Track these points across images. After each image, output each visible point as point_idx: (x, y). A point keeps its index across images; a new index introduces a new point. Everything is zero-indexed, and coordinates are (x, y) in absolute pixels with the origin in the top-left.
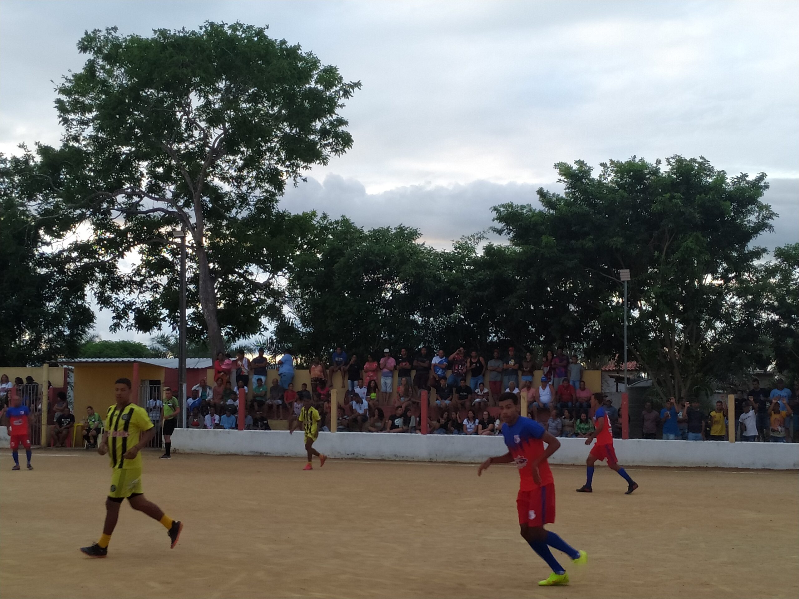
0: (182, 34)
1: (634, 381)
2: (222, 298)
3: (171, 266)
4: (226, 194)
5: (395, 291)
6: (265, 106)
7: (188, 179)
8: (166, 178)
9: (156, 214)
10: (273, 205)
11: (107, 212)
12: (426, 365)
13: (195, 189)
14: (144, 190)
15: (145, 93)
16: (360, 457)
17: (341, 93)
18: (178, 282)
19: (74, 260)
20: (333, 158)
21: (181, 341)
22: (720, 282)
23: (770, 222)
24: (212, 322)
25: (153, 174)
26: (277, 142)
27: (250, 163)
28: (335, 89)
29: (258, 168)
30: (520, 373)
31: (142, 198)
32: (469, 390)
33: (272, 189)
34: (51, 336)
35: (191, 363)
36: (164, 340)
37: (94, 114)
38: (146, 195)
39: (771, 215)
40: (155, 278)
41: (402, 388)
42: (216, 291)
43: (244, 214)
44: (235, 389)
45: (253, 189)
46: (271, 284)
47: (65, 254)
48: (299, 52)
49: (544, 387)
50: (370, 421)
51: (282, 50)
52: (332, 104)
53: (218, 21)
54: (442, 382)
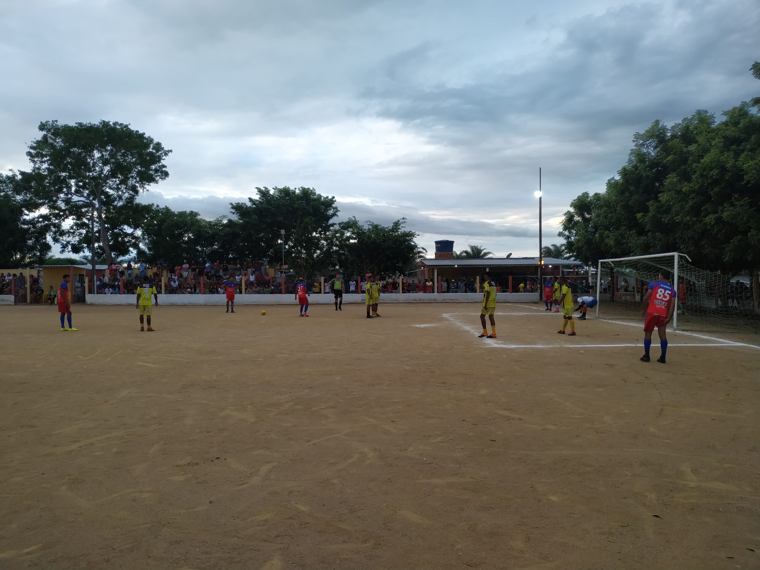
0: (89, 125)
1: (287, 273)
2: (111, 240)
3: (87, 225)
4: (112, 195)
5: (189, 237)
6: (129, 159)
7: (94, 188)
8: (84, 187)
9: (79, 203)
10: (134, 200)
11: (56, 201)
12: (203, 267)
13: (98, 192)
14: (73, 192)
15: (73, 150)
16: (175, 304)
17: (163, 154)
18: (90, 232)
19: (41, 222)
20: (160, 181)
21: (93, 257)
22: (318, 235)
23: (337, 213)
24: (107, 249)
25: (77, 185)
26: (135, 173)
27: (123, 182)
28: (160, 152)
29: (126, 184)
30: (242, 270)
31: (72, 196)
32: (220, 277)
33: (133, 193)
34: (30, 255)
35: (98, 267)
36: (85, 258)
37: (48, 158)
38: (74, 194)
39: (337, 211)
40: (80, 231)
41: (192, 276)
42: (109, 236)
43: (121, 203)
44: (119, 278)
45: (124, 193)
46: (134, 234)
47: (36, 219)
48: (145, 136)
49: (252, 275)
50: (179, 290)
51: (136, 134)
52: (159, 159)
53: (107, 120)
54: (210, 274)
